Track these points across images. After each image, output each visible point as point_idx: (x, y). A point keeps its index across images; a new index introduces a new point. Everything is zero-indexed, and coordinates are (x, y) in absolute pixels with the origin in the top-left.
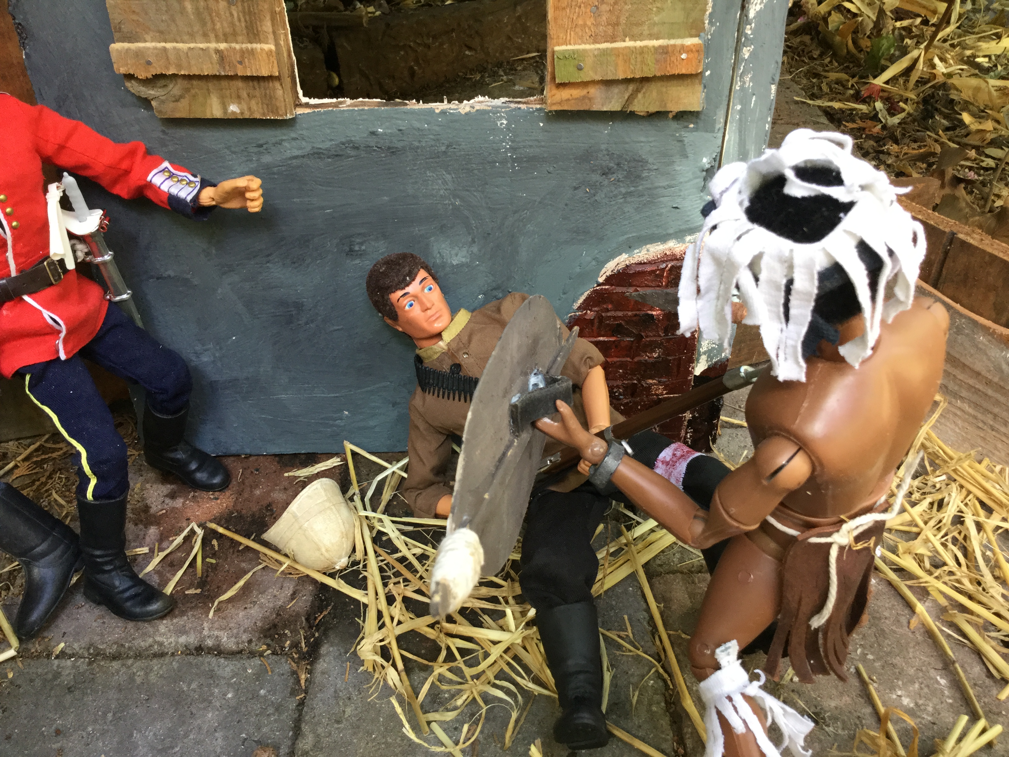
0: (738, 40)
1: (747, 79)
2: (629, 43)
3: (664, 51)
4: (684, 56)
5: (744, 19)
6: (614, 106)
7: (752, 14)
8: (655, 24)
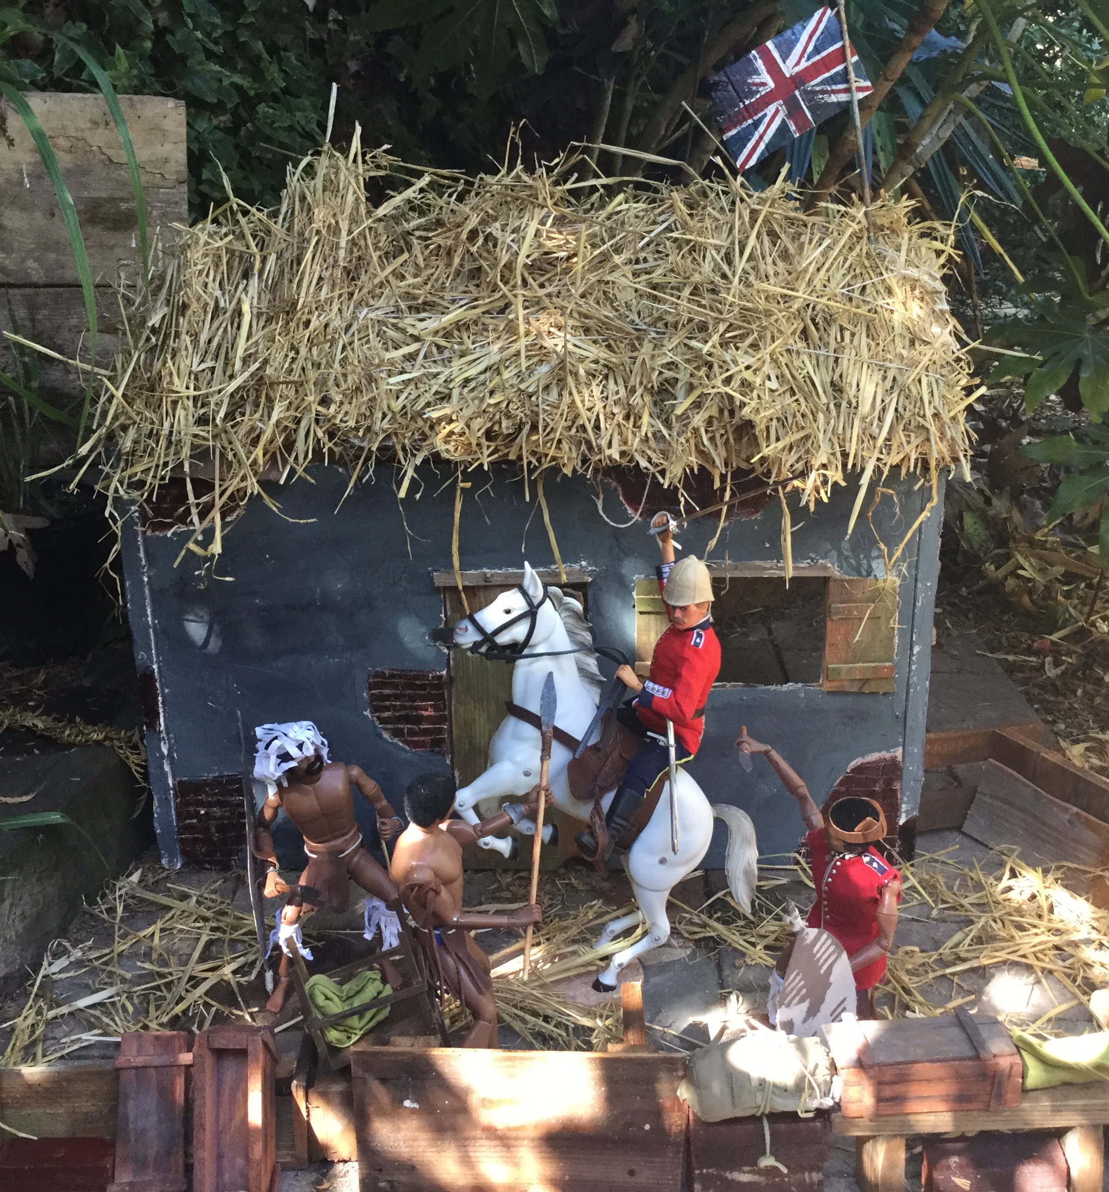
0: (910, 662)
1: (915, 678)
2: (861, 664)
3: (876, 668)
4: (885, 670)
5: (911, 654)
6: (855, 689)
7: (915, 652)
8: (873, 657)
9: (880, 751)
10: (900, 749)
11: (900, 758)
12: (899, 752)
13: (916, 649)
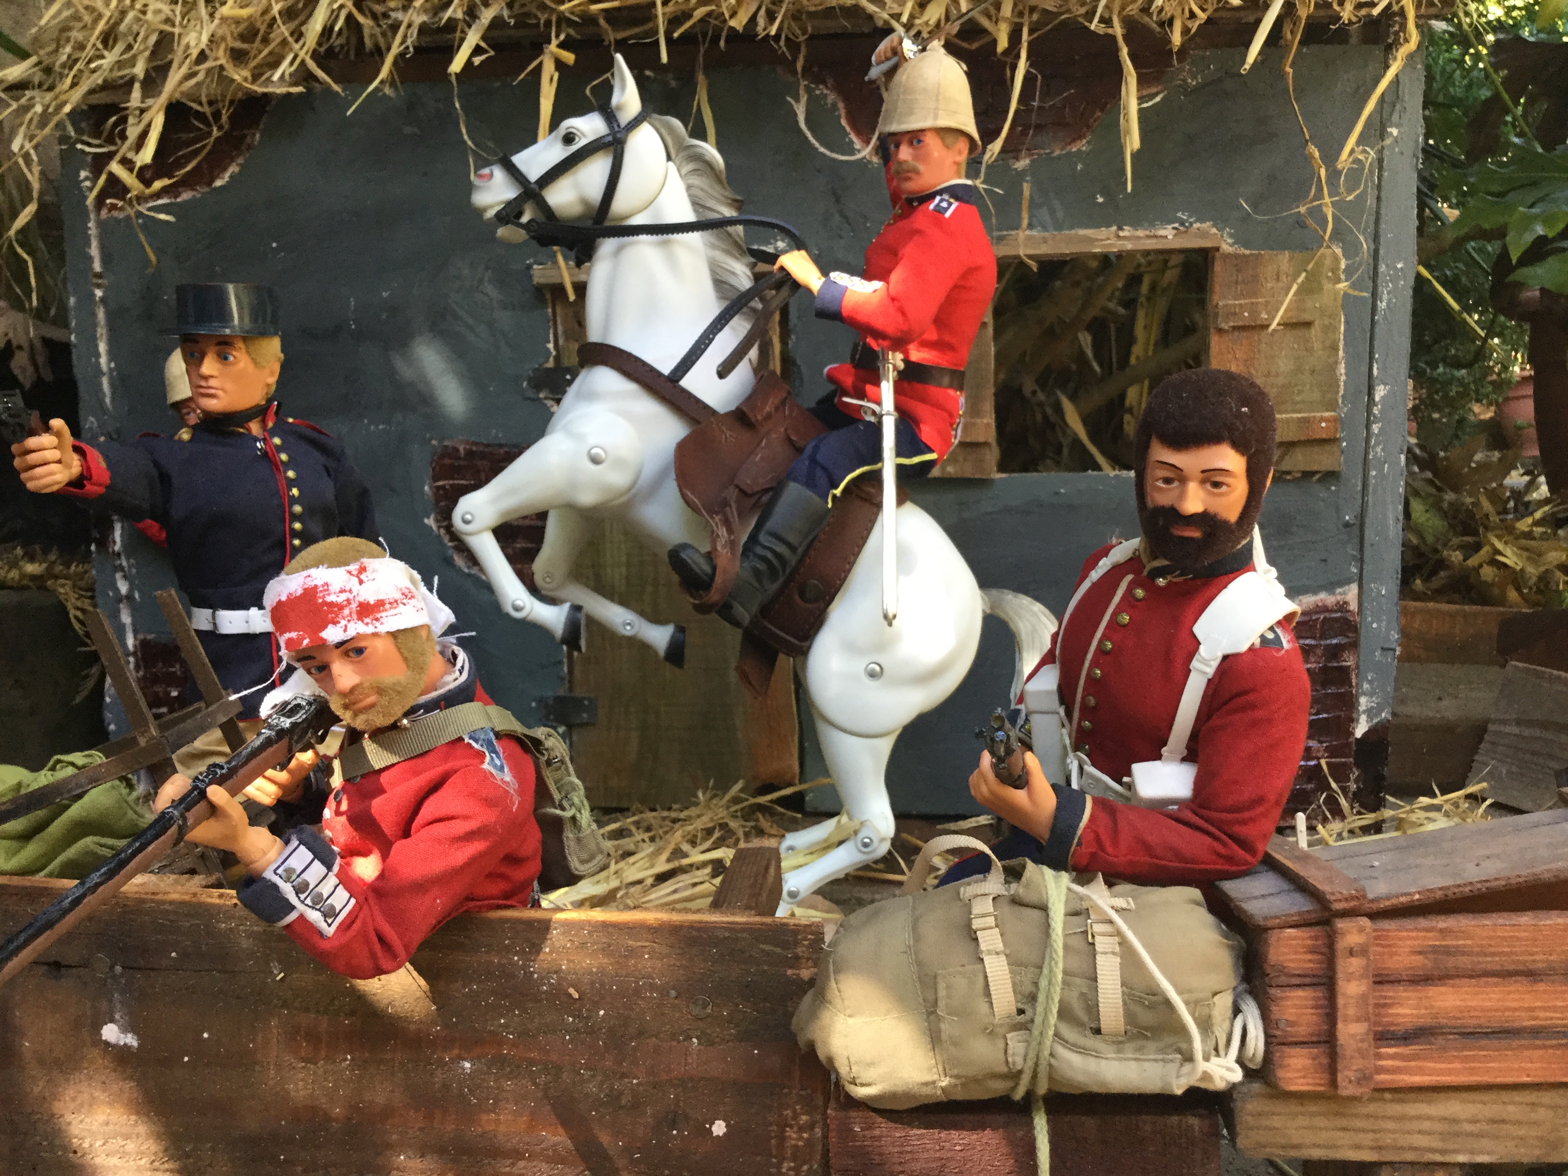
0: (1368, 419)
1: (1379, 449)
3: (1306, 420)
4: (1323, 425)
5: (1371, 402)
7: (1377, 398)
8: (1297, 403)
9: (1315, 592)
10: (1353, 589)
11: (1353, 606)
12: (1351, 594)
13: (1380, 392)
